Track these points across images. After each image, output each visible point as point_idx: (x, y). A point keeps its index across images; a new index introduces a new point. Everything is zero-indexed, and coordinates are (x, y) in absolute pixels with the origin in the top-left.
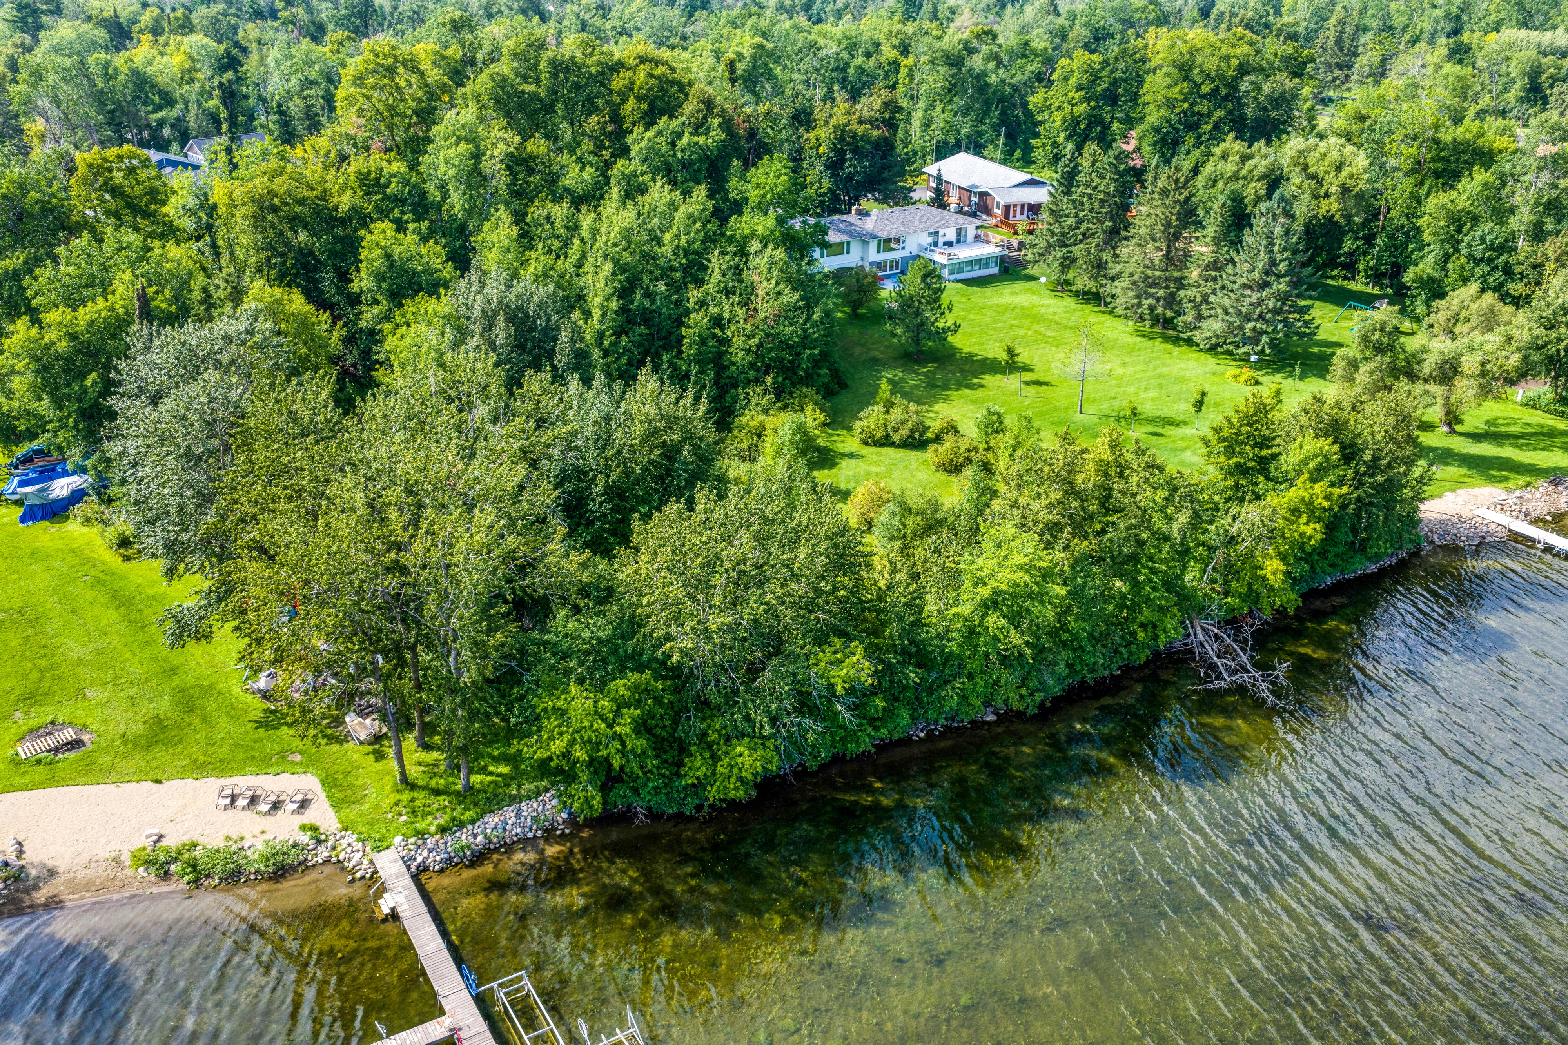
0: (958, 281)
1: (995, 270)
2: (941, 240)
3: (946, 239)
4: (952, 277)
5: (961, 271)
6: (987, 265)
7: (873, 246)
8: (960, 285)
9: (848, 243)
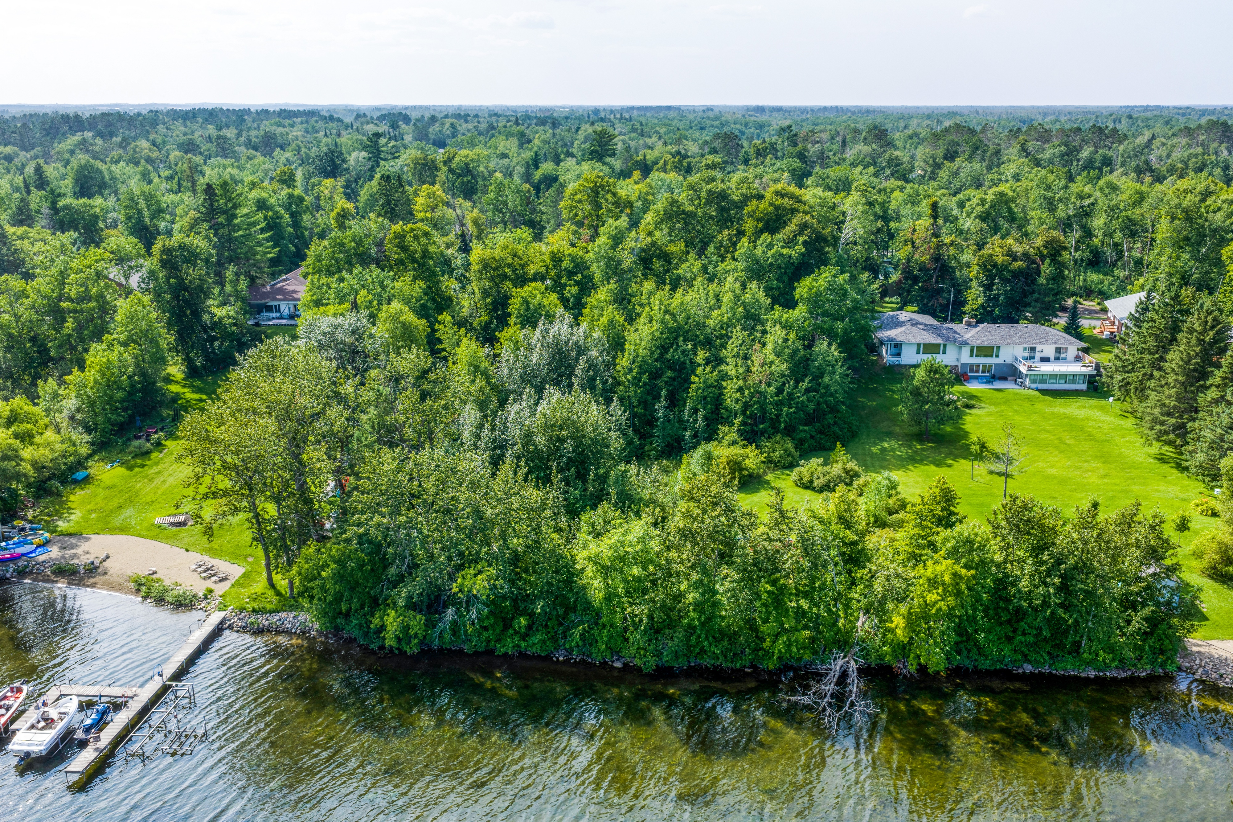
0: (1038, 390)
1: (1084, 387)
2: (1038, 355)
3: (1044, 355)
4: (1034, 386)
5: (1043, 381)
6: (1073, 382)
7: (966, 351)
8: (1037, 393)
9: (945, 346)
